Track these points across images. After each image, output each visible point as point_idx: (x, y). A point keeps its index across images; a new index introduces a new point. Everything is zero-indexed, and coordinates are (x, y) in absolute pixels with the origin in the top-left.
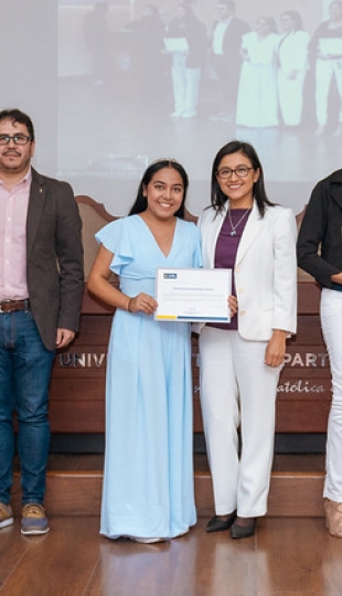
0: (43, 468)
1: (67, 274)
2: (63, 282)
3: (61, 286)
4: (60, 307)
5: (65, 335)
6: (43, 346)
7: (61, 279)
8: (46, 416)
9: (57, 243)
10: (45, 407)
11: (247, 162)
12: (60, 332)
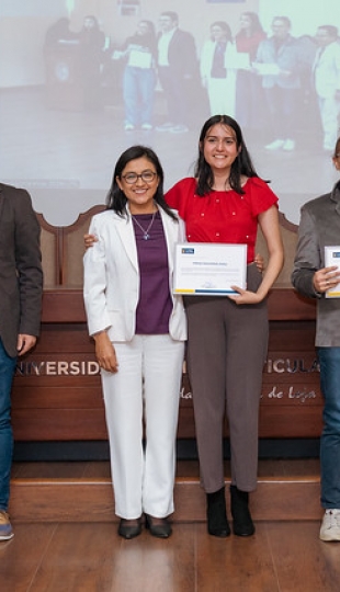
0: (6, 474)
1: (25, 280)
2: (23, 288)
3: (21, 292)
4: (21, 314)
5: (26, 341)
6: (5, 352)
7: (20, 285)
8: (9, 421)
9: (16, 251)
10: (7, 413)
11: (151, 167)
12: (21, 337)
